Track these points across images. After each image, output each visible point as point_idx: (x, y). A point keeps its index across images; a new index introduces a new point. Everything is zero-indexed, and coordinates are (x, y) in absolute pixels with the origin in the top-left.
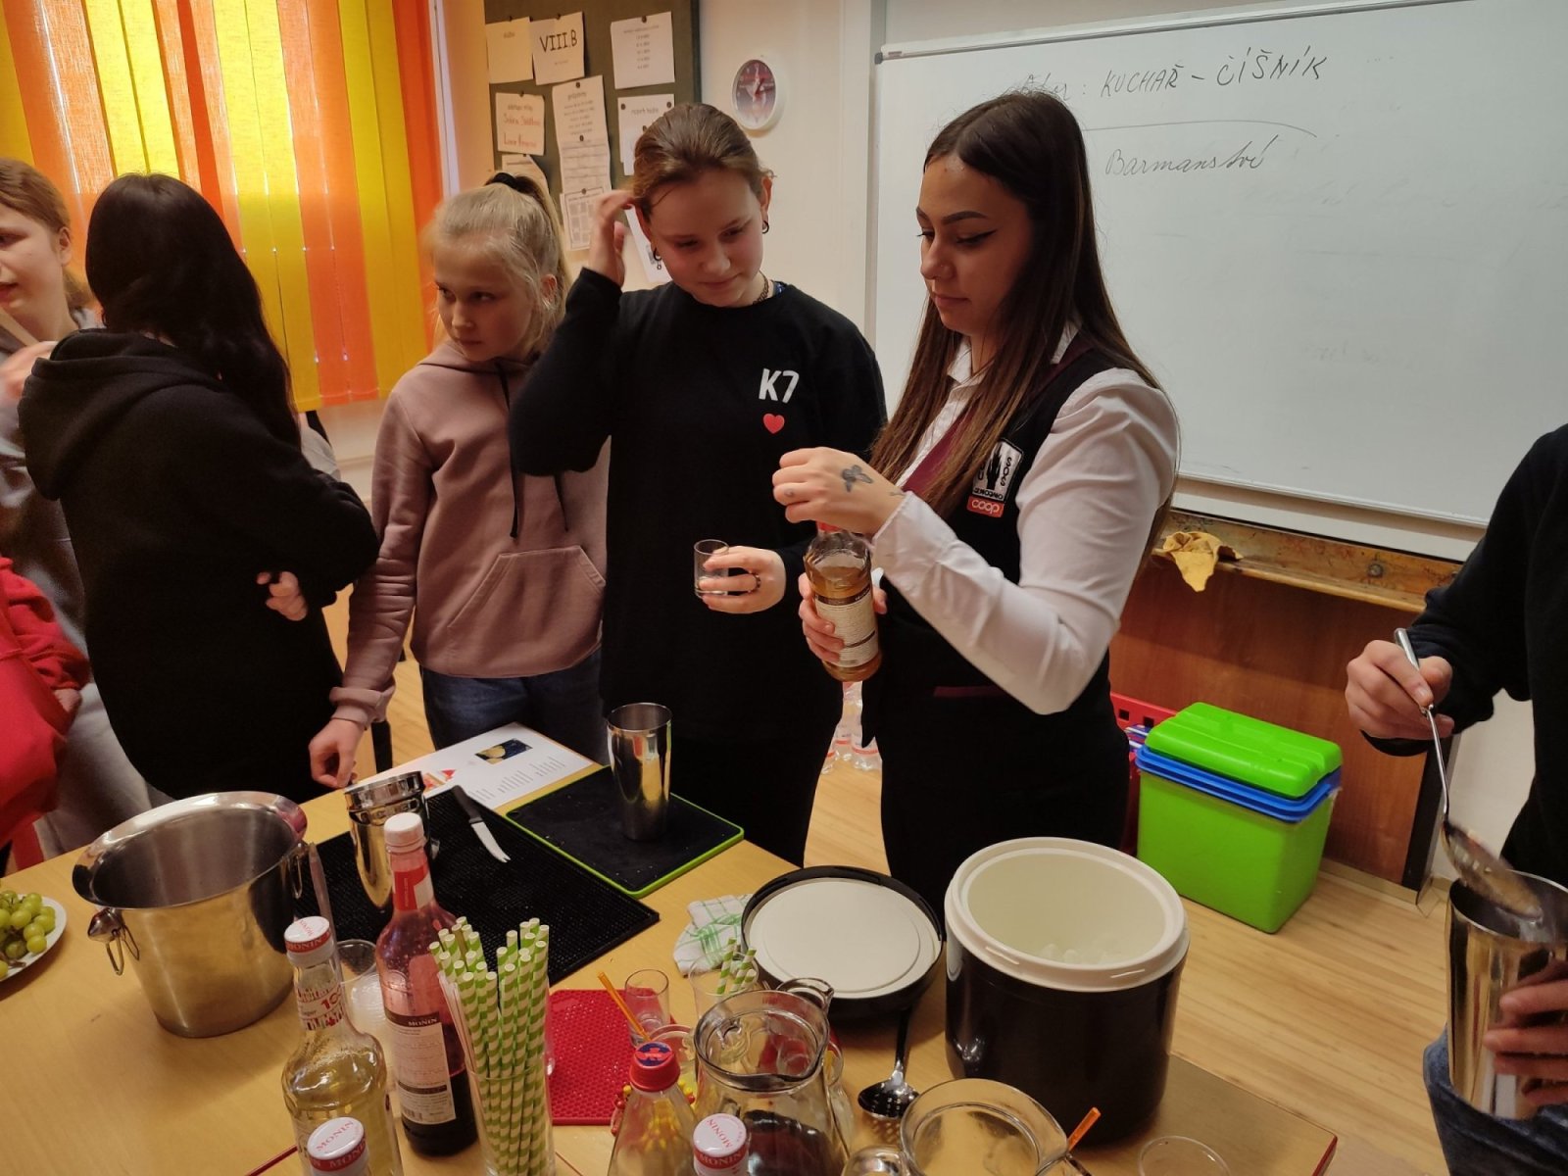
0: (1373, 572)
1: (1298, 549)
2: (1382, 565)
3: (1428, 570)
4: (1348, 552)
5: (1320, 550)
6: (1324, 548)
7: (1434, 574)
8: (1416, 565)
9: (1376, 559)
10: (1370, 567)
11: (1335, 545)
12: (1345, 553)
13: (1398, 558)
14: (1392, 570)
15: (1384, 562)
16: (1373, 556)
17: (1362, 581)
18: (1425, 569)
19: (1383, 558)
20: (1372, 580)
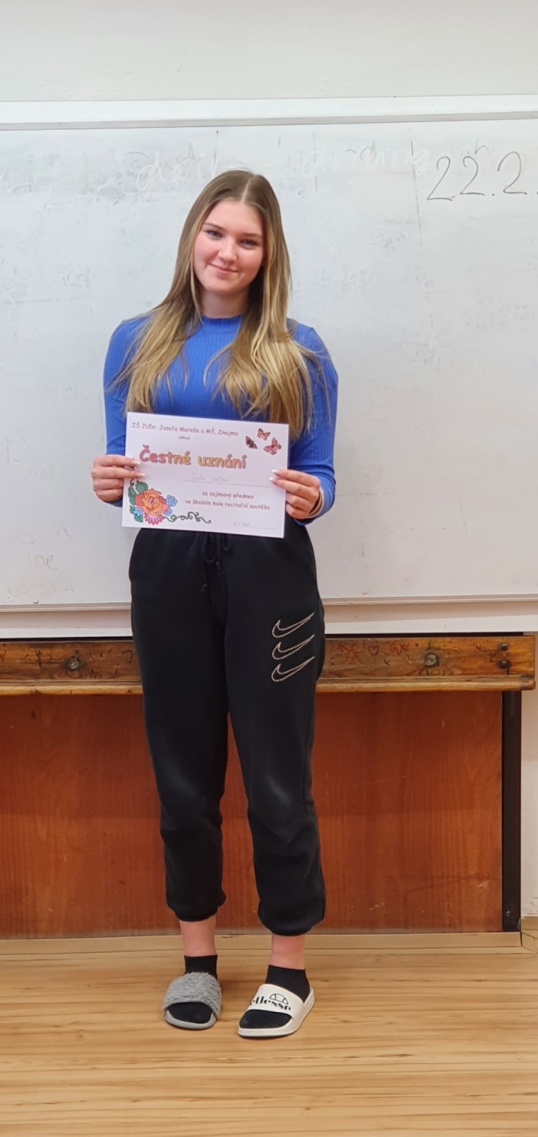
0: (430, 663)
1: (351, 654)
2: (436, 652)
3: (480, 648)
4: (402, 647)
5: (374, 652)
6: (378, 647)
7: (486, 651)
8: (466, 645)
9: (430, 648)
10: (426, 658)
11: (388, 642)
12: (399, 648)
13: (450, 642)
14: (447, 656)
15: (438, 649)
16: (427, 645)
17: (420, 674)
18: (477, 648)
19: (436, 645)
20: (430, 670)
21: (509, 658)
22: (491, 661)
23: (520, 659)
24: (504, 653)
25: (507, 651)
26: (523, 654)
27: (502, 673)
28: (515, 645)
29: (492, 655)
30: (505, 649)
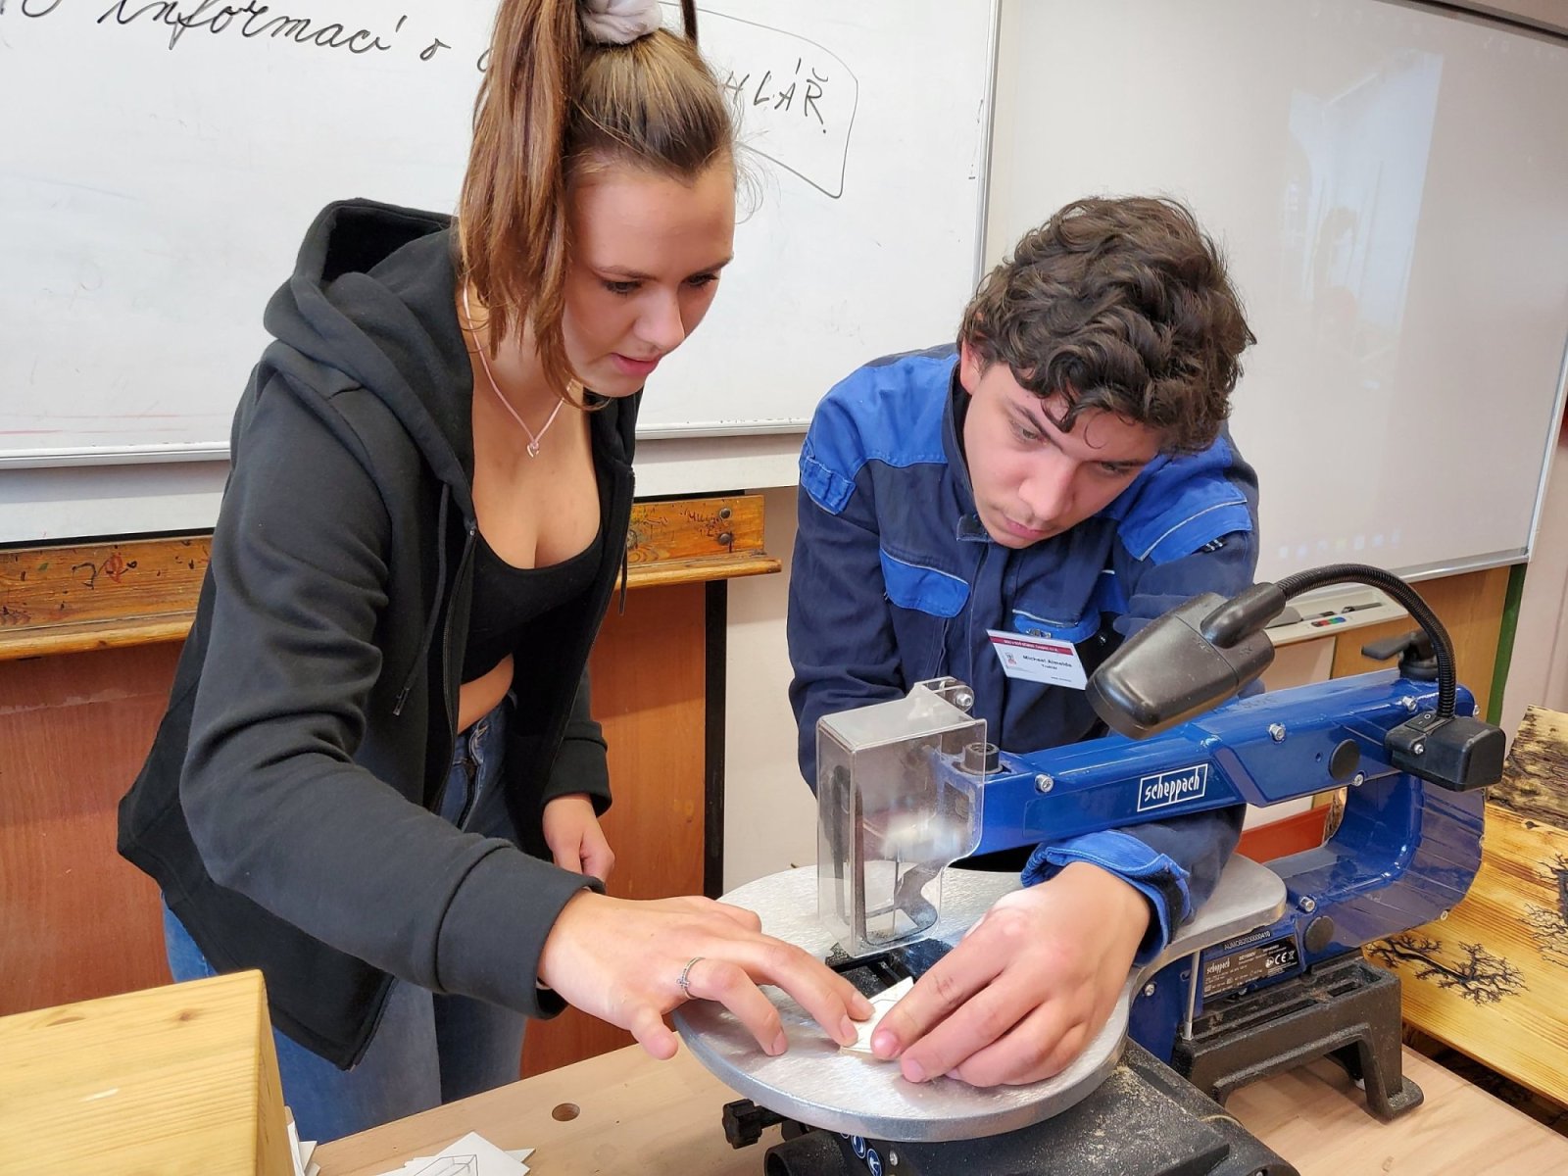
7: (702, 521)
21: (732, 529)
22: (709, 535)
23: (745, 529)
24: (725, 522)
25: (729, 519)
26: (751, 521)
27: (722, 552)
28: (740, 509)
29: (710, 527)
30: (726, 515)
